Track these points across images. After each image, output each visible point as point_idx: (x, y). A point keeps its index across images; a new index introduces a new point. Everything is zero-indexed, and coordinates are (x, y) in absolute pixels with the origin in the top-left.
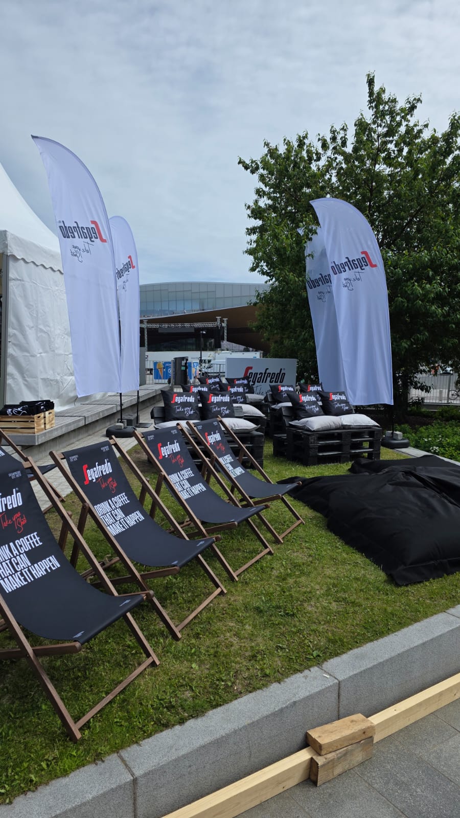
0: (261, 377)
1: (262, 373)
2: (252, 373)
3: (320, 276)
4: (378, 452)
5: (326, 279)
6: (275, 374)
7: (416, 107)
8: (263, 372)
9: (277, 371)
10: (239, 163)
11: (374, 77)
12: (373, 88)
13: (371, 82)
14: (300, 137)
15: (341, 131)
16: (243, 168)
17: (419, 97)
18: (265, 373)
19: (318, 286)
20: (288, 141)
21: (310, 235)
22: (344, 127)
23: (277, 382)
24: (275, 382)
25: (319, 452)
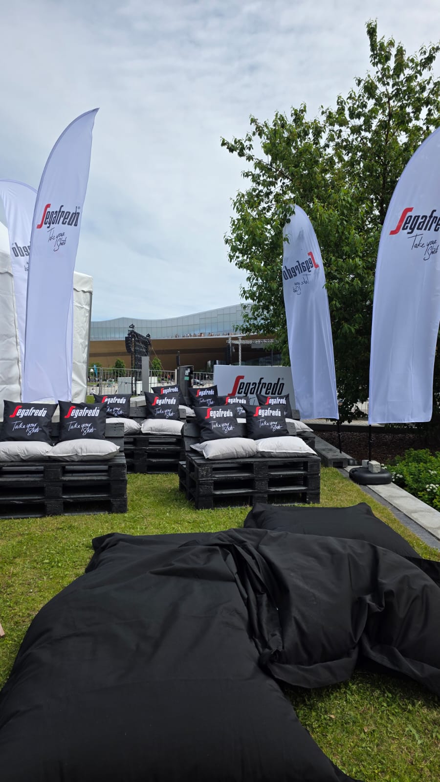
0: (255, 388)
1: (256, 384)
2: (244, 383)
3: (297, 264)
4: (317, 491)
5: (303, 266)
6: (271, 384)
7: (434, 57)
8: (257, 382)
9: (274, 381)
10: (223, 144)
11: (376, 25)
12: (376, 39)
13: (372, 32)
14: (296, 111)
15: (348, 100)
16: (228, 150)
17: (437, 45)
18: (260, 383)
19: (295, 276)
20: (281, 116)
21: (288, 215)
22: (351, 95)
23: (275, 394)
24: (272, 394)
25: (216, 489)
